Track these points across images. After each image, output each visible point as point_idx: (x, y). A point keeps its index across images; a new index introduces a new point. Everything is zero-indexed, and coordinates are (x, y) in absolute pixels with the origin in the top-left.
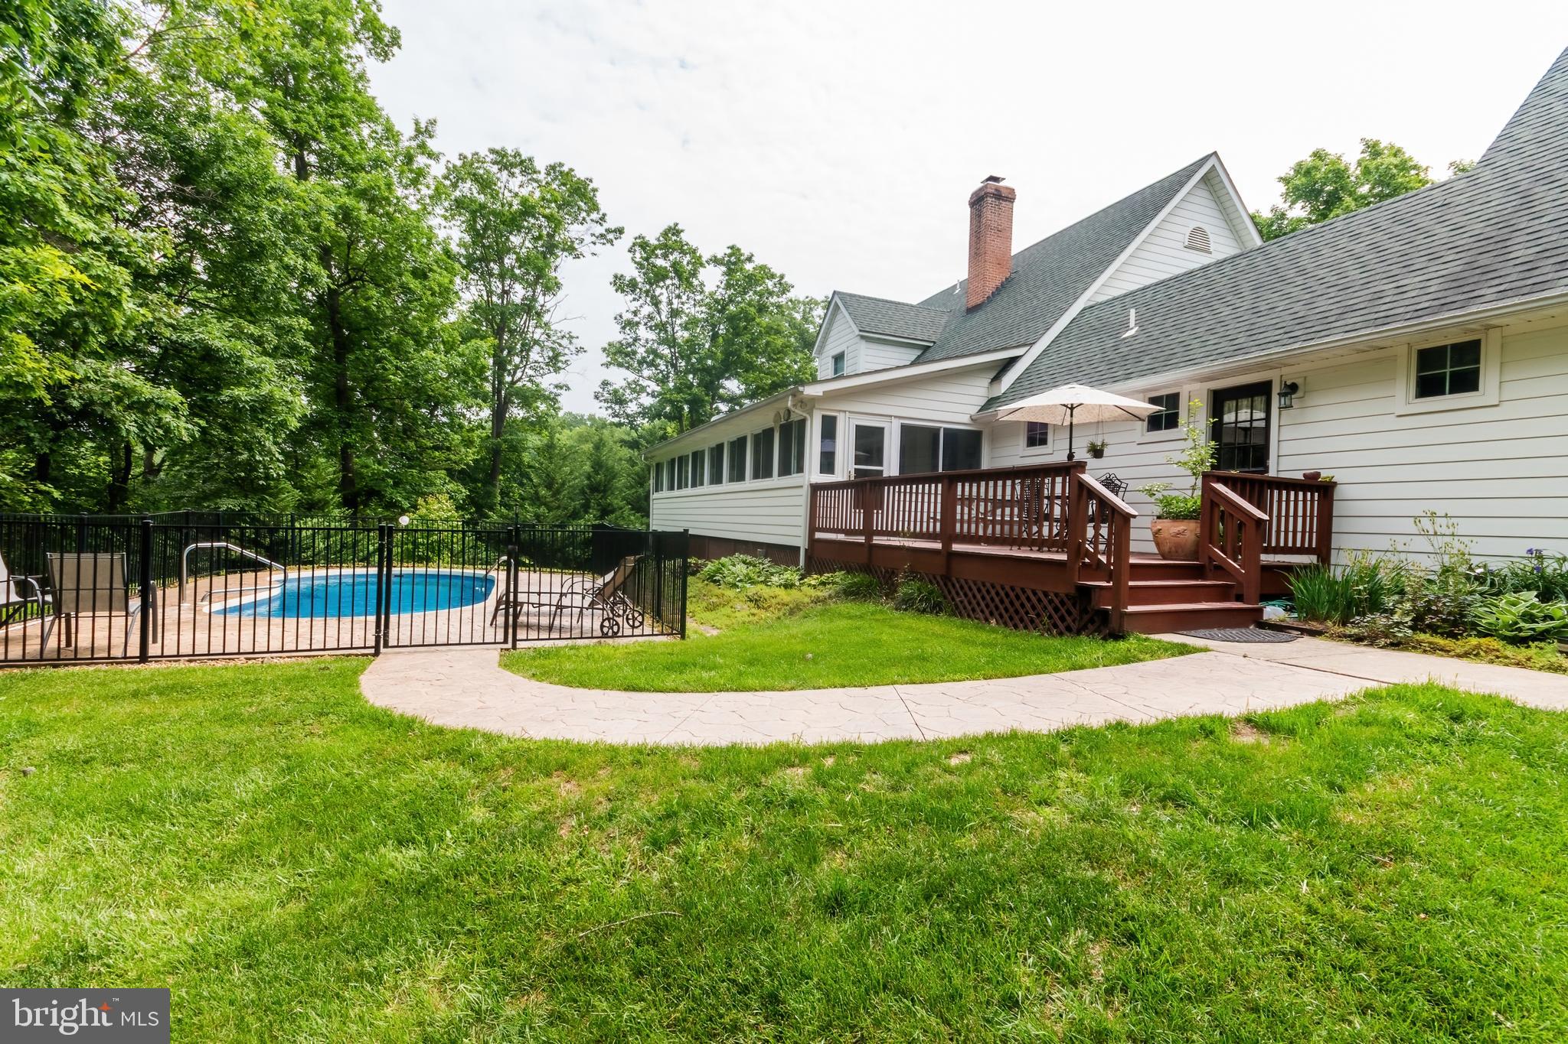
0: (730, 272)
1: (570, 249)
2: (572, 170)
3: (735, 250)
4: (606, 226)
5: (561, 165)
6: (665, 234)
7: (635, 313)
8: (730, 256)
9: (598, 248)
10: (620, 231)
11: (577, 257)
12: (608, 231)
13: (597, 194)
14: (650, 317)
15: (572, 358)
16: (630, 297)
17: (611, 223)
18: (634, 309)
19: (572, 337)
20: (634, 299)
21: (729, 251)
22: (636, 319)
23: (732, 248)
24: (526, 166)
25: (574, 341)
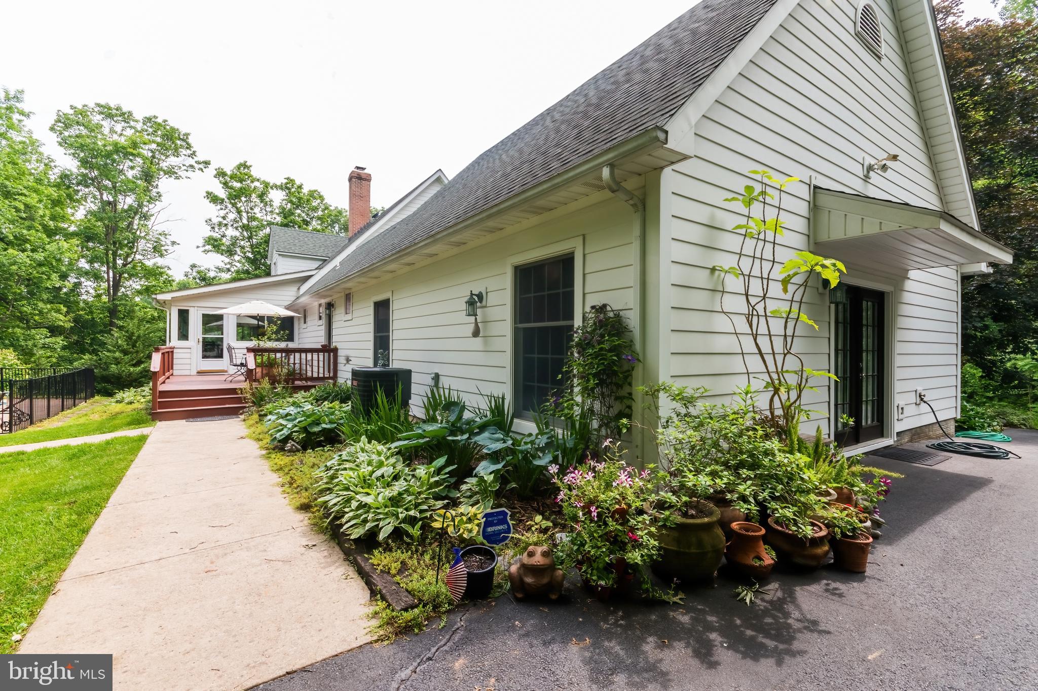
0: (290, 194)
1: (170, 172)
2: (165, 121)
3: (290, 181)
4: (196, 159)
5: (156, 117)
6: (239, 167)
7: (224, 218)
8: (287, 183)
9: (190, 174)
10: (207, 163)
11: (177, 178)
12: (198, 163)
13: (189, 137)
14: (235, 221)
15: (171, 248)
16: (219, 207)
17: (201, 157)
18: (222, 215)
19: (166, 235)
20: (222, 209)
21: (286, 181)
22: (225, 222)
23: (288, 179)
24: (126, 117)
25: (167, 237)
